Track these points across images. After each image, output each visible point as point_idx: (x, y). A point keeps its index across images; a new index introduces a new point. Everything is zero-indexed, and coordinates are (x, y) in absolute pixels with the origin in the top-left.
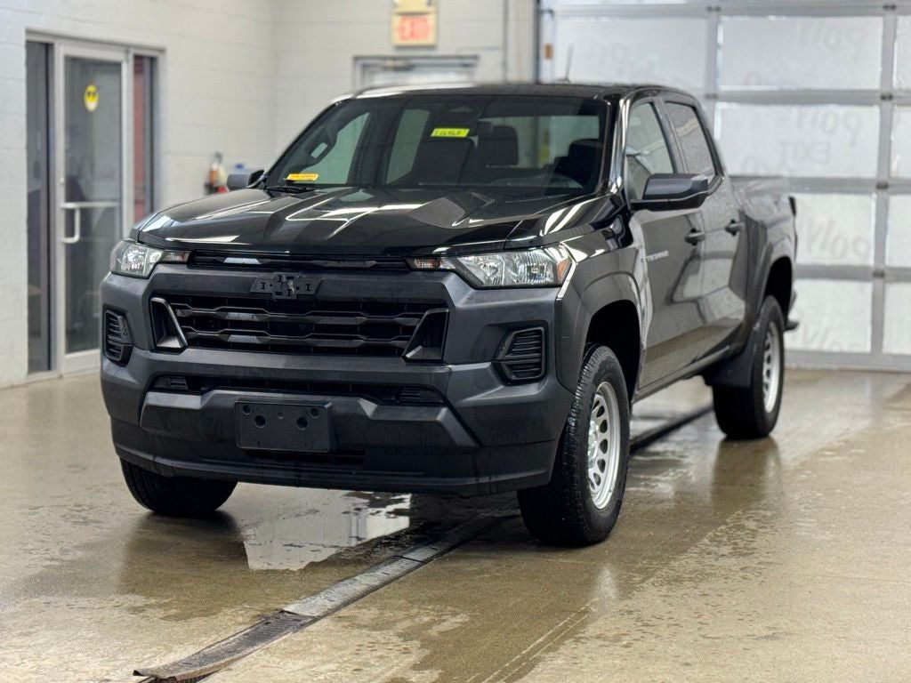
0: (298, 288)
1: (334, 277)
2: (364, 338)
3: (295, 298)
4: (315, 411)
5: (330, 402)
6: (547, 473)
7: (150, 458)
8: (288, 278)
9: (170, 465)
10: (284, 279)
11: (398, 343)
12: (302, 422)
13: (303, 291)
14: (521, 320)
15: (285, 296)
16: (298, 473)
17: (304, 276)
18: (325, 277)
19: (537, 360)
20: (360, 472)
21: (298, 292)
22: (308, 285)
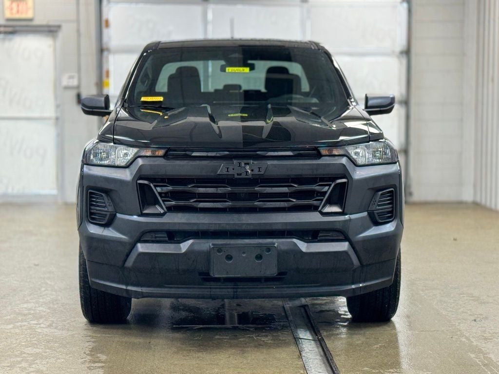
0: (252, 170)
1: (275, 162)
2: (294, 200)
3: (250, 176)
4: (268, 250)
5: (277, 242)
6: (391, 279)
7: (124, 287)
8: (245, 164)
9: (140, 290)
10: (243, 165)
11: (315, 203)
12: (259, 257)
13: (256, 172)
14: (384, 185)
15: (243, 176)
16: (235, 290)
17: (255, 162)
18: (269, 162)
19: (390, 209)
20: (278, 286)
21: (253, 173)
22: (259, 168)
